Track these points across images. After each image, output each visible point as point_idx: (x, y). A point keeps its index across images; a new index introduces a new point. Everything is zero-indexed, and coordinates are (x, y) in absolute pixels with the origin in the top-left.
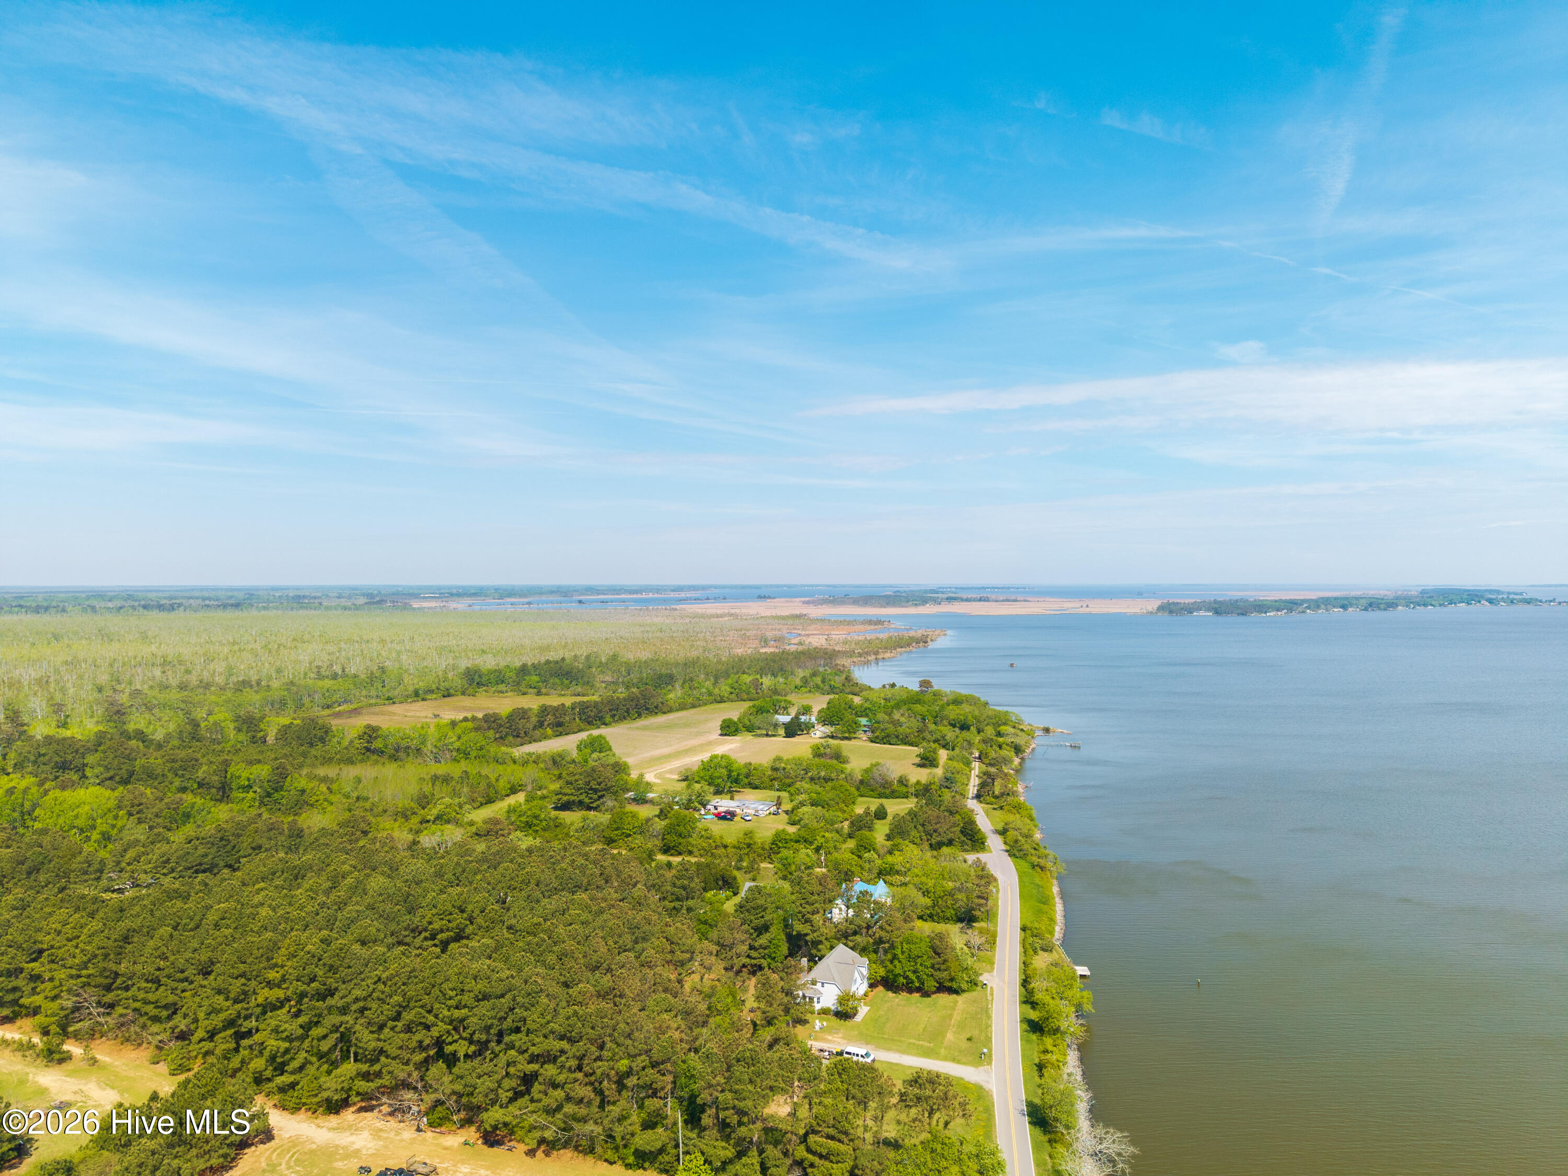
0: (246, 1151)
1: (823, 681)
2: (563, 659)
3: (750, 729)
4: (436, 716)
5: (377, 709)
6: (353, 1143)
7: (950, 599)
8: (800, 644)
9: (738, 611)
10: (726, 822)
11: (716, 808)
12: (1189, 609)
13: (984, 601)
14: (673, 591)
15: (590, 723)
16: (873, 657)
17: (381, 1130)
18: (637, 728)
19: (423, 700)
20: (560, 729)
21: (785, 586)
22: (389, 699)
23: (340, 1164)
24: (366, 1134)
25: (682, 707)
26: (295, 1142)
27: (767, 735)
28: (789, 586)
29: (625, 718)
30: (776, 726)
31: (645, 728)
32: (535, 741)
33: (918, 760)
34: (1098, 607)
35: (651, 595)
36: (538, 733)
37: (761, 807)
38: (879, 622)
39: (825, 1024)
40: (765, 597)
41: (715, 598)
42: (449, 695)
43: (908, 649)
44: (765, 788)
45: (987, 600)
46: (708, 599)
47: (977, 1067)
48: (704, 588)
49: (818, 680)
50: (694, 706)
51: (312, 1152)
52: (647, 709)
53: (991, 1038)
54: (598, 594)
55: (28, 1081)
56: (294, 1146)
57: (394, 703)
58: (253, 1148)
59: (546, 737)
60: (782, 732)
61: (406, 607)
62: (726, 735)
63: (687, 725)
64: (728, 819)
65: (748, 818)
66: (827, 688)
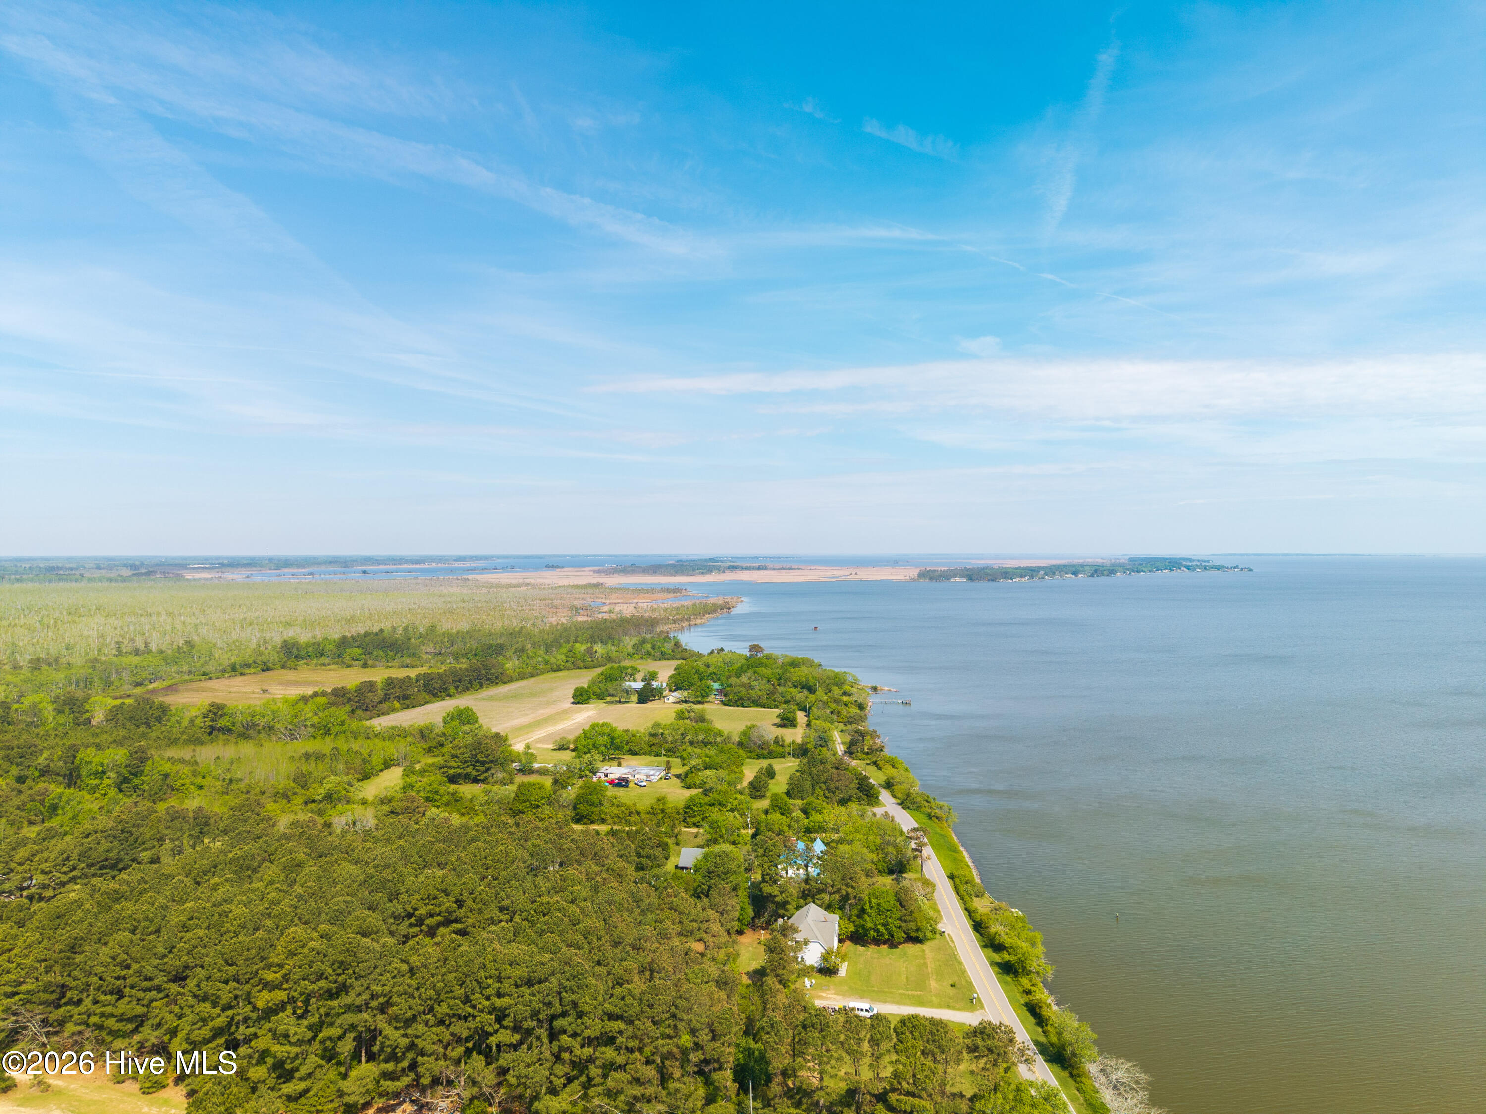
1: (653, 648)
2: (382, 631)
3: (600, 697)
4: (265, 691)
5: (195, 685)
7: (732, 568)
8: (611, 612)
9: (532, 581)
10: (622, 789)
11: (606, 776)
12: (945, 576)
13: (762, 569)
14: (456, 561)
15: (435, 695)
16: (685, 624)
18: (484, 699)
19: (242, 674)
20: (407, 702)
21: (568, 556)
22: (204, 674)
25: (521, 677)
27: (620, 702)
28: (572, 556)
29: (468, 689)
30: (628, 692)
31: (491, 698)
32: (383, 714)
33: (778, 721)
34: (867, 575)
35: (434, 565)
36: (385, 706)
37: (652, 772)
38: (676, 590)
39: (814, 981)
41: (503, 568)
42: (268, 669)
43: (714, 615)
44: (644, 754)
45: (765, 568)
46: (496, 569)
47: (972, 1011)
49: (648, 646)
50: (532, 676)
52: (488, 679)
53: (971, 983)
54: (379, 564)
57: (210, 679)
59: (394, 710)
60: (635, 698)
61: (179, 577)
62: (578, 703)
64: (623, 786)
65: (643, 784)
66: (657, 654)
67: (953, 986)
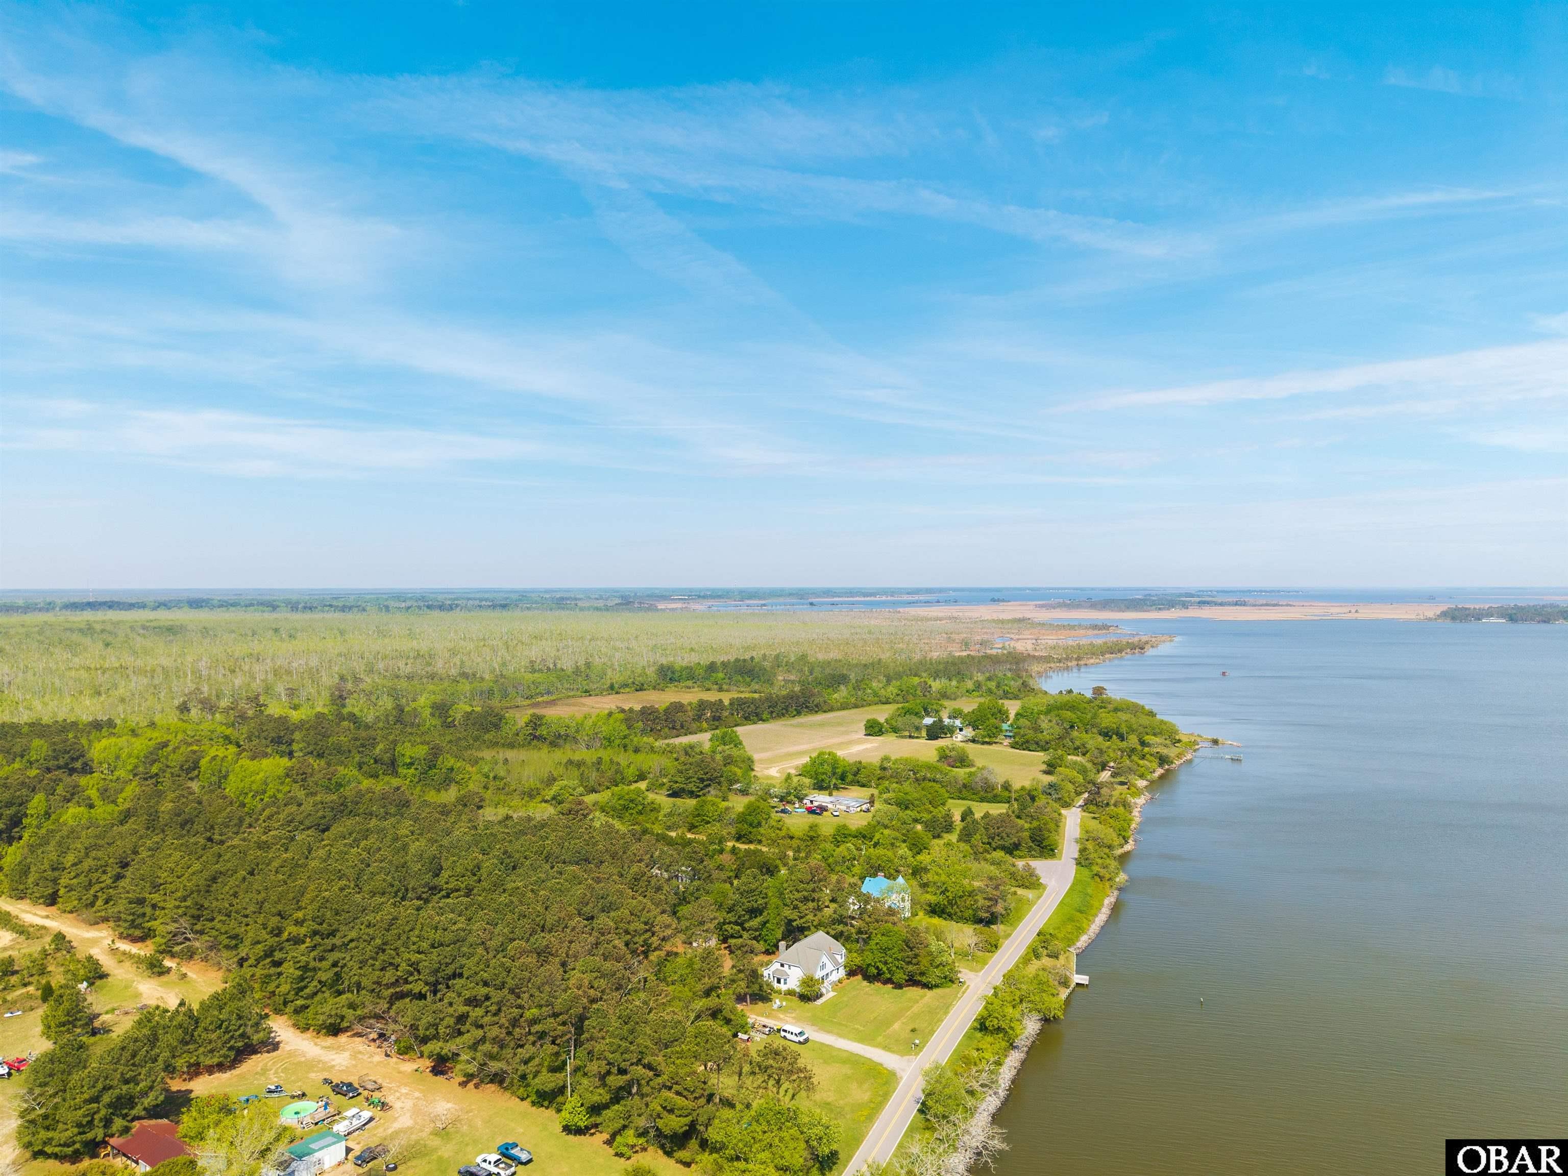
0: (253, 1057)
1: (998, 686)
2: (752, 658)
3: (895, 730)
5: (572, 701)
6: (333, 1060)
7: (1202, 603)
8: (1003, 648)
9: (961, 614)
10: (815, 816)
11: (812, 802)
12: (1478, 615)
13: (1241, 605)
14: (908, 593)
17: (360, 1052)
19: (617, 693)
20: (717, 723)
21: (1029, 588)
22: (586, 691)
23: (314, 1075)
24: (346, 1054)
25: (844, 707)
26: (291, 1054)
27: (910, 737)
29: (783, 715)
30: (918, 729)
32: (690, 733)
33: (1044, 767)
34: (1367, 613)
35: (884, 598)
36: (694, 726)
37: (856, 804)
38: (1105, 627)
39: (784, 1004)
40: (998, 600)
42: (641, 690)
43: (1119, 655)
44: (865, 786)
45: (1244, 604)
46: (938, 602)
47: (902, 1056)
48: (941, 590)
49: (992, 685)
50: (856, 706)
51: (300, 1063)
52: (807, 707)
53: (934, 1032)
54: (833, 597)
55: (131, 986)
56: (288, 1058)
57: (590, 695)
58: (259, 1055)
60: (924, 734)
62: (869, 735)
63: (840, 724)
64: (817, 814)
65: (835, 814)
67: (913, 1030)
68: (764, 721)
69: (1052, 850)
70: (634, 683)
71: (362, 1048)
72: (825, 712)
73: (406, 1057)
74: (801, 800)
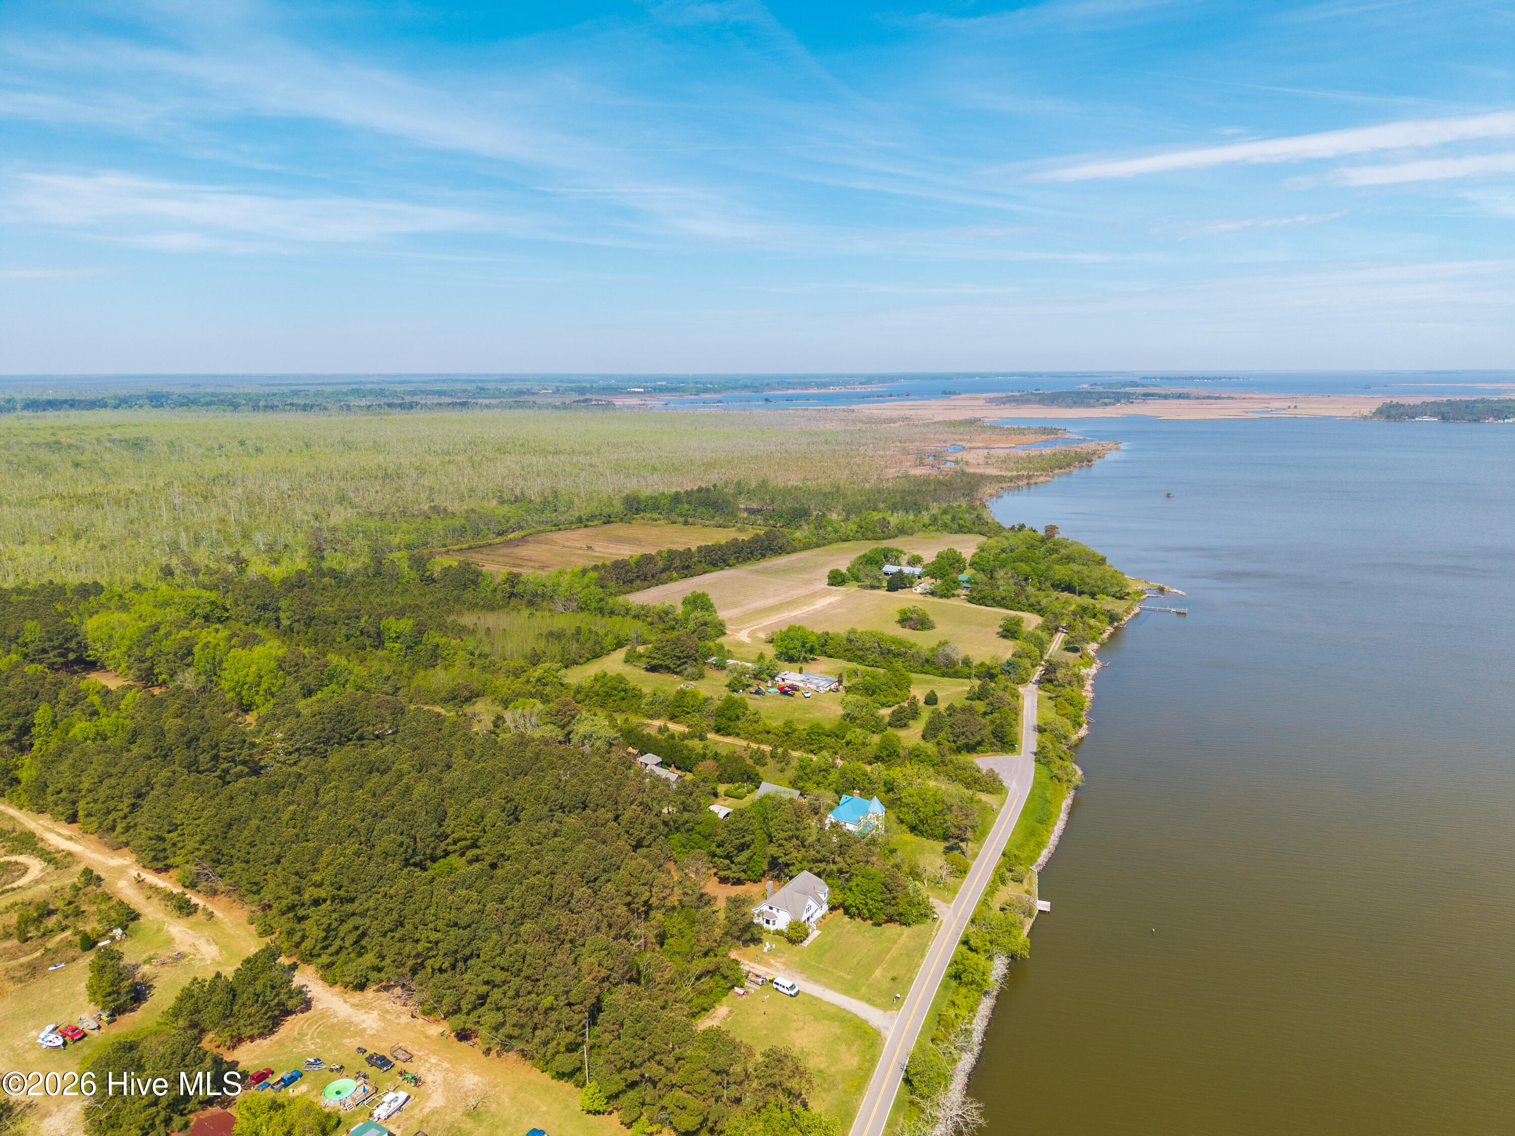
0: (289, 1018)
2: (715, 486)
3: (856, 580)
4: (589, 548)
5: (543, 537)
6: (363, 1021)
9: (913, 414)
10: (785, 698)
11: (783, 680)
12: (1412, 412)
13: (1183, 398)
15: (715, 565)
16: (1021, 483)
17: (388, 1012)
19: (586, 526)
20: (686, 572)
22: (556, 525)
23: (348, 1041)
24: (375, 1014)
25: (807, 547)
26: (324, 1014)
27: (871, 587)
29: (748, 560)
30: (882, 577)
32: (661, 583)
33: (1001, 629)
34: (1306, 409)
36: (664, 576)
37: (823, 683)
38: (1053, 431)
39: (774, 946)
40: (950, 393)
41: (898, 395)
42: (609, 522)
43: (1067, 470)
44: (839, 657)
45: (1187, 396)
46: (891, 396)
47: (885, 1011)
48: (893, 378)
49: (947, 518)
50: (818, 546)
51: (333, 1026)
56: (322, 1019)
57: (559, 530)
58: (294, 1016)
59: (671, 580)
60: (885, 584)
62: (832, 585)
63: (802, 570)
64: (788, 695)
65: (807, 695)
66: (956, 526)
67: (893, 979)
68: (730, 566)
69: (1013, 745)
70: (601, 514)
71: (388, 1006)
72: (788, 553)
73: (432, 1018)
74: (773, 678)
